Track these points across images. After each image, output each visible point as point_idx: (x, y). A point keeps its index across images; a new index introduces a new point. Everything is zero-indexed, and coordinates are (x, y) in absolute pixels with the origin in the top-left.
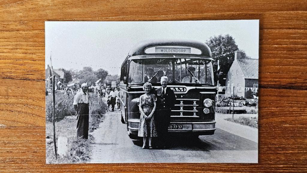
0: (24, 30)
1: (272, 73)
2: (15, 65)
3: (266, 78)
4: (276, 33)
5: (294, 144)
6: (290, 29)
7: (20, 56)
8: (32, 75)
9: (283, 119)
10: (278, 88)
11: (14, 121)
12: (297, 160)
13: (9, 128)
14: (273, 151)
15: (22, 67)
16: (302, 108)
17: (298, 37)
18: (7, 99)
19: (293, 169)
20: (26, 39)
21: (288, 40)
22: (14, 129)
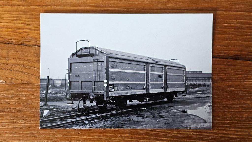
0: (24, 5)
1: (222, 46)
2: (15, 33)
3: (217, 50)
4: (226, 14)
5: (238, 104)
6: (237, 11)
7: (20, 26)
8: (29, 41)
9: (230, 83)
10: (227, 59)
11: (13, 78)
12: (240, 117)
13: (8, 84)
14: (222, 109)
17: (244, 18)
18: (8, 60)
19: (237, 124)
20: (25, 12)
21: (236, 20)
22: (12, 85)
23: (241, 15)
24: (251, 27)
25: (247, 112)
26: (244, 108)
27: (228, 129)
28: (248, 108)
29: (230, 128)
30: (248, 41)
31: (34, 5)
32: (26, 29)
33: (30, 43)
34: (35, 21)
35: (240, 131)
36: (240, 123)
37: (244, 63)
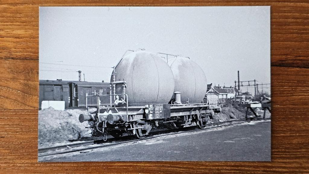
5: (285, 126)
12: (289, 144)
17: (288, 10)
19: (285, 154)
21: (277, 14)
23: (285, 6)
24: (298, 23)
25: (296, 137)
26: (293, 131)
28: (298, 131)
30: (295, 42)
31: (5, 4)
33: (2, 55)
34: (7, 25)
35: (289, 163)
36: (288, 152)
37: (291, 71)
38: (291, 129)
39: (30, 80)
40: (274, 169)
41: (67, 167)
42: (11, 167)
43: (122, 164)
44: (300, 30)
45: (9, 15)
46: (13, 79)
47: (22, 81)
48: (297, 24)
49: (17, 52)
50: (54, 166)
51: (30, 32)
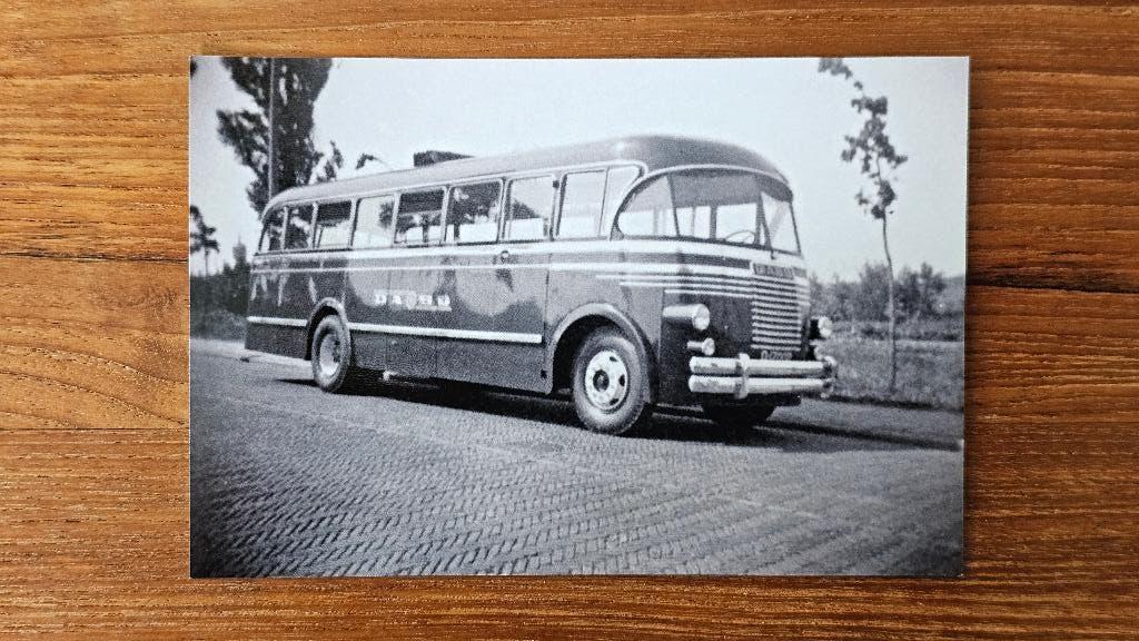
0: (31, 75)
5: (1016, 484)
6: (1000, 68)
7: (19, 168)
8: (61, 237)
12: (1027, 543)
15: (23, 209)
16: (1045, 355)
17: (1030, 97)
19: (1015, 575)
20: (38, 106)
23: (1019, 84)
24: (1062, 140)
25: (1054, 520)
26: (1042, 500)
27: (975, 597)
28: (1059, 502)
29: (981, 594)
30: (1055, 202)
31: (78, 72)
32: (47, 181)
33: (71, 245)
34: (86, 145)
35: (1029, 605)
36: (1027, 571)
37: (1037, 302)
38: (1034, 495)
39: (163, 329)
40: (978, 628)
41: (289, 620)
42: (103, 621)
43: (473, 611)
44: (1070, 165)
45: (92, 109)
46: (108, 325)
47: (137, 333)
48: (1062, 142)
49: (120, 235)
50: (247, 617)
51: (165, 168)
